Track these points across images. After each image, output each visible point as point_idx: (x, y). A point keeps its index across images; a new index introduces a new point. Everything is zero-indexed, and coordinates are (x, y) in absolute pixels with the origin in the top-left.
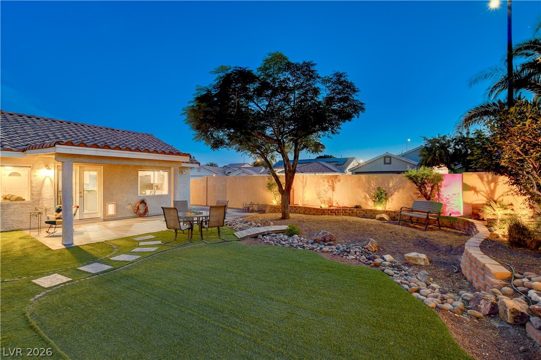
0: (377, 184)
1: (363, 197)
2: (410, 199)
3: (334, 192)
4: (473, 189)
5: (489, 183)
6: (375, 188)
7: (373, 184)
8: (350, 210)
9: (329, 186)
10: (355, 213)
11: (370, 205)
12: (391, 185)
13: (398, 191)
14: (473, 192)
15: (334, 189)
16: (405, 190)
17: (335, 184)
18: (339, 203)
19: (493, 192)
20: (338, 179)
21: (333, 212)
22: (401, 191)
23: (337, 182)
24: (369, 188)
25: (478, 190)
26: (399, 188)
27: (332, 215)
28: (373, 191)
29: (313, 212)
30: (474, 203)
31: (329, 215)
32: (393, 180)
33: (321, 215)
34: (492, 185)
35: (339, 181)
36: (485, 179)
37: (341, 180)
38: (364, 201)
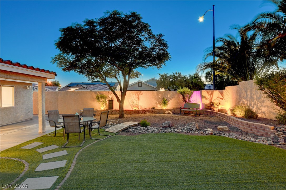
0: (162, 96)
1: (155, 103)
2: (177, 103)
3: (139, 101)
4: (205, 97)
5: (210, 95)
6: (161, 98)
7: (160, 96)
8: (151, 110)
9: (136, 97)
10: (154, 111)
11: (159, 107)
12: (168, 96)
13: (172, 99)
14: (205, 99)
15: (139, 99)
16: (175, 99)
17: (139, 96)
18: (142, 107)
19: (212, 98)
20: (141, 93)
21: (143, 112)
22: (173, 99)
23: (141, 95)
24: (158, 98)
25: (207, 98)
26: (172, 98)
27: (143, 113)
28: (160, 100)
29: (132, 112)
30: (205, 103)
31: (141, 113)
32: (169, 94)
33: (137, 114)
34: (211, 96)
35: (142, 95)
36: (209, 93)
37: (143, 94)
38: (156, 105)
